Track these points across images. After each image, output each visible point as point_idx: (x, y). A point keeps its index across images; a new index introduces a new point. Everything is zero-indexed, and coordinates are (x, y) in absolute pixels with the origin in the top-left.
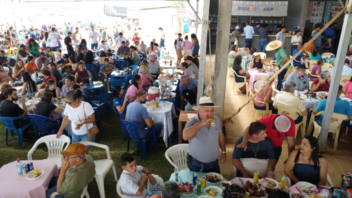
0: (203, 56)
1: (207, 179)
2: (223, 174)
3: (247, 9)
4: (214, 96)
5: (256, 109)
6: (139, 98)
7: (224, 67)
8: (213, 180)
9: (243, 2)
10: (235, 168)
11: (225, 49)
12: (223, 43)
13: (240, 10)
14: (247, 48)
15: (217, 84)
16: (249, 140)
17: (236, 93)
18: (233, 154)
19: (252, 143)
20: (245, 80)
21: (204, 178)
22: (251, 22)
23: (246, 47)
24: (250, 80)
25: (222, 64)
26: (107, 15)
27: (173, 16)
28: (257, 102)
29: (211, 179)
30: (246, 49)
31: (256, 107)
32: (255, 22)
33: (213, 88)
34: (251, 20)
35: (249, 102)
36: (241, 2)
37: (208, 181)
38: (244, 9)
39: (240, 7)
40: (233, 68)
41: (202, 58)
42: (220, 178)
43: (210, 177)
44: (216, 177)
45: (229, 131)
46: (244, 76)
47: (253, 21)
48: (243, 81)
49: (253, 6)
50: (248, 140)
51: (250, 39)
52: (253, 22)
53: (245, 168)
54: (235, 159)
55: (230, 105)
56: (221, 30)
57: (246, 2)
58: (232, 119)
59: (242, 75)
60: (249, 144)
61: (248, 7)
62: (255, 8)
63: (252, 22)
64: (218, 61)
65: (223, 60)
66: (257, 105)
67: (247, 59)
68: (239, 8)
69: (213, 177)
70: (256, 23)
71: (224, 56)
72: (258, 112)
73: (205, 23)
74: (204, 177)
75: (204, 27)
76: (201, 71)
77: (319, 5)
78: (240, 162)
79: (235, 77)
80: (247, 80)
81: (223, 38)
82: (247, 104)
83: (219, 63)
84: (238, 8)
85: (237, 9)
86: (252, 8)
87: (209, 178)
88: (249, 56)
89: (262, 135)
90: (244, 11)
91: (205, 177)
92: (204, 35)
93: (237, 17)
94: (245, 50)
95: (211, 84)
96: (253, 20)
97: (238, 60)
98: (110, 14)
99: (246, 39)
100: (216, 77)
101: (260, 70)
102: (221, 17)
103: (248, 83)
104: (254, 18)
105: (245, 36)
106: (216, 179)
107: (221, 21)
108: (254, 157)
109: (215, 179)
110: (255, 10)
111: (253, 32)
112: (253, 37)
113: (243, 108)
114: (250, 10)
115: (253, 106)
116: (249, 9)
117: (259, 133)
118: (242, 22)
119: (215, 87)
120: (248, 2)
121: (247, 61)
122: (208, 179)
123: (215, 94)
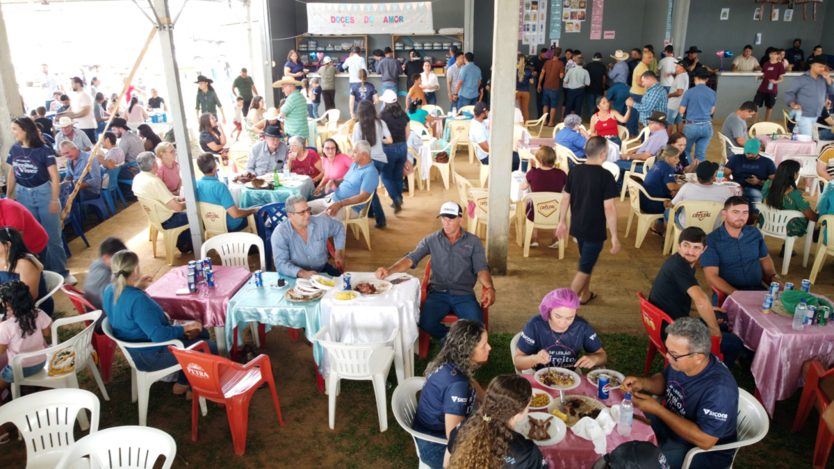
3: (350, 20)
9: (339, 7)
13: (336, 22)
32: (404, 47)
34: (395, 44)
36: (336, 6)
39: (334, 17)
47: (399, 45)
49: (360, 15)
61: (350, 16)
62: (365, 17)
63: (397, 48)
77: (535, 6)
84: (330, 18)
85: (330, 21)
86: (359, 19)
90: (344, 26)
96: (400, 42)
104: (400, 38)
110: (365, 22)
114: (355, 21)
120: (349, 6)
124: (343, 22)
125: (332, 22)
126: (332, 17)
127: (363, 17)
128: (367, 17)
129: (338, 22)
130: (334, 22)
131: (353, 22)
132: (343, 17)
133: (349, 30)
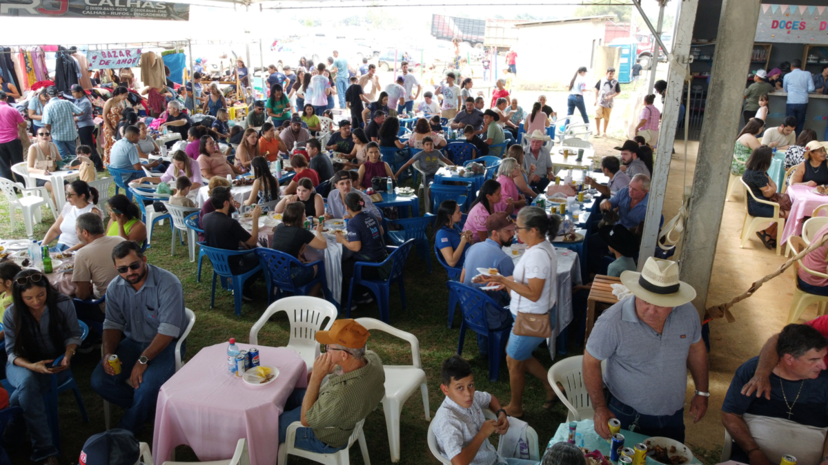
0: (666, 142)
1: (649, 450)
2: (691, 445)
3: (799, 26)
4: (687, 247)
5: (801, 292)
6: (498, 234)
7: (721, 173)
8: (667, 456)
9: (788, 9)
10: (727, 435)
11: (729, 128)
12: (725, 114)
13: (778, 28)
14: (789, 127)
15: (698, 216)
16: (776, 371)
17: (748, 245)
18: (727, 400)
19: (782, 379)
20: (777, 212)
21: (643, 447)
22: (808, 59)
23: (785, 126)
24: (791, 214)
25: (715, 167)
26: (438, 38)
27: (594, 41)
28: (806, 272)
29: (660, 452)
30: (785, 131)
31: (802, 286)
32: (819, 60)
33: (685, 224)
34: (808, 55)
35: (782, 271)
36: (784, 8)
37: (652, 456)
38: (789, 25)
39: (777, 22)
40: (744, 179)
41: (664, 148)
42: (685, 456)
43: (658, 448)
44: (674, 449)
45: (719, 340)
46: (773, 201)
47: (814, 58)
48: (771, 215)
49: (816, 19)
50: (772, 369)
51: (800, 104)
52: (814, 60)
53: (756, 440)
54: (730, 412)
55: (727, 273)
56: (722, 81)
57: (798, 8)
58: (731, 309)
59: (768, 199)
60: (773, 379)
61: (801, 21)
62: (822, 23)
63: (811, 61)
64: (707, 159)
65: (721, 156)
66: (804, 279)
67: (788, 156)
68: (775, 24)
69: (665, 450)
70: (821, 62)
71: (724, 147)
72: (807, 299)
73: (680, 62)
74: (641, 444)
75: (675, 72)
76: (659, 182)
78: (745, 422)
79: (748, 202)
80: (782, 213)
81: (725, 101)
82: (777, 274)
83: (708, 164)
84: (772, 22)
85: (771, 26)
86: (812, 24)
87: (656, 450)
88: (794, 150)
89: (810, 362)
90: (789, 33)
91: (646, 447)
92: (673, 92)
93: (768, 46)
94: (782, 133)
95: (681, 215)
96: (814, 54)
97: (761, 159)
98: (445, 35)
99: (789, 105)
100: (698, 199)
101: (823, 189)
102: (725, 46)
103: (783, 219)
104: (815, 49)
105: (785, 98)
106: (674, 455)
107: (722, 58)
108: (784, 416)
109: (670, 455)
110: (821, 29)
111: (811, 88)
112: (810, 99)
113: (764, 284)
114: (807, 28)
115: (794, 283)
116: (804, 27)
117: (803, 355)
118: (781, 59)
119: (692, 224)
120: (802, 9)
121: (785, 163)
122: (653, 453)
123: (689, 242)
124: (787, 28)
125: (773, 27)
126: (774, 22)
127: (819, 23)
128: (825, 23)
129: (781, 27)
130: (776, 27)
131: (803, 26)
132: (790, 22)
133: (794, 38)
